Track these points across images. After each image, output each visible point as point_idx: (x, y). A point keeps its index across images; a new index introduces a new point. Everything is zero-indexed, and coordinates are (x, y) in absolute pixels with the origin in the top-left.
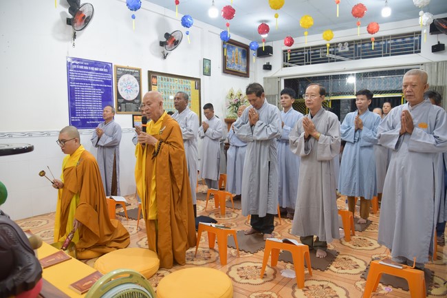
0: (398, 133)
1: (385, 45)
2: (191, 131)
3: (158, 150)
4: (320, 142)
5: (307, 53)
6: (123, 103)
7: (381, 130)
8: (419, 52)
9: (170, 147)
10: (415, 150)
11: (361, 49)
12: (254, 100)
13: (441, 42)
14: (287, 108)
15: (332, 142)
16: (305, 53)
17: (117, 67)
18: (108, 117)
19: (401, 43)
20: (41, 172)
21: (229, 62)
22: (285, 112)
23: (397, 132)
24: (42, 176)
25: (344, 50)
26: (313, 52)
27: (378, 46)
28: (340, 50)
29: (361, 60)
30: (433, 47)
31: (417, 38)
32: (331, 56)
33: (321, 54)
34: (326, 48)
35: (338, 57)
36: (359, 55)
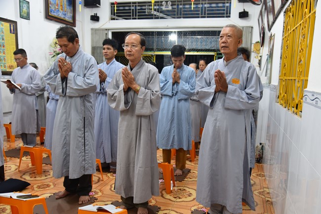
0: (213, 91)
1: (202, 8)
4: (140, 96)
5: (134, 8)
7: (199, 86)
8: (229, 17)
10: (230, 108)
11: (183, 9)
12: (66, 46)
13: (246, 10)
14: (109, 60)
15: (153, 97)
16: (132, 8)
19: (215, 7)
21: (52, 8)
22: (108, 64)
23: (212, 89)
25: (167, 9)
26: (139, 8)
27: (196, 7)
28: (164, 8)
29: (182, 19)
30: (240, 13)
31: (227, 5)
32: (155, 13)
33: (146, 11)
34: (151, 5)
35: (161, 15)
36: (180, 15)
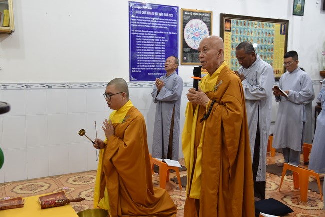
2: (262, 89)
3: (209, 113)
6: (189, 53)
9: (224, 110)
17: (184, 11)
18: (170, 68)
20: (81, 132)
24: (82, 135)
